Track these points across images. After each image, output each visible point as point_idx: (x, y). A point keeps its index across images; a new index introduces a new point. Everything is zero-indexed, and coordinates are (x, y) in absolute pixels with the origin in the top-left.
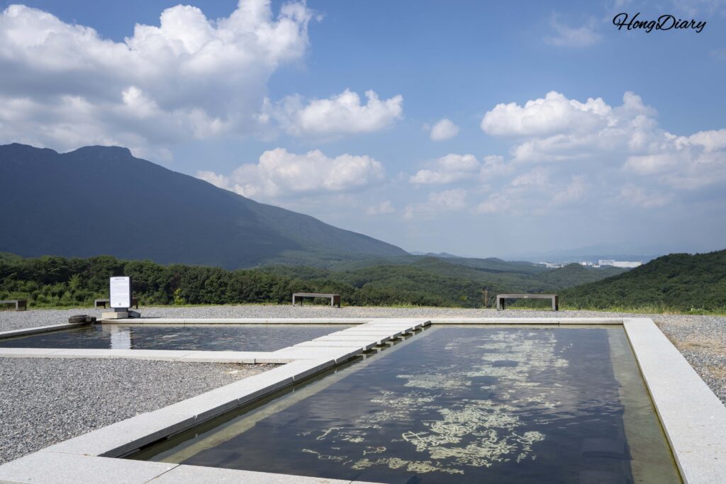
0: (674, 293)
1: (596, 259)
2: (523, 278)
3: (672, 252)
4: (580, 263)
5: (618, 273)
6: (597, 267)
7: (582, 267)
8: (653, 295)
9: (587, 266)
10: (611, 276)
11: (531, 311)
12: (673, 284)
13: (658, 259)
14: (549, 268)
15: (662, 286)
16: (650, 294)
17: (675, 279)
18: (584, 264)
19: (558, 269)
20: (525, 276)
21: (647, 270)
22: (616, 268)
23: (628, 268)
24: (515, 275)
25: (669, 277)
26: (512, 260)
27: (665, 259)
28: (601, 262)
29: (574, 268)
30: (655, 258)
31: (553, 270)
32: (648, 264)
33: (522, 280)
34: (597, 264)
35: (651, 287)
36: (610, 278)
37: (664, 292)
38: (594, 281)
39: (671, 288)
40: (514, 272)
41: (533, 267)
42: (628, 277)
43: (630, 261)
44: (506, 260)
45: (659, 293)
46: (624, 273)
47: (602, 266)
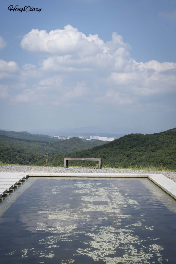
0: (133, 157)
1: (88, 135)
2: (43, 145)
3: (133, 133)
4: (79, 137)
5: (102, 144)
6: (89, 140)
7: (80, 140)
8: (121, 158)
9: (83, 139)
10: (97, 146)
11: (85, 169)
12: (133, 152)
13: (125, 136)
14: (60, 139)
15: (127, 153)
16: (119, 158)
17: (134, 149)
18: (81, 138)
19: (66, 140)
20: (45, 144)
21: (118, 143)
22: (100, 141)
23: (107, 141)
24: (38, 143)
25: (130, 148)
26: (36, 134)
27: (129, 136)
28: (91, 137)
29: (75, 140)
30: (123, 136)
31: (62, 141)
32: (119, 139)
33: (43, 147)
34: (89, 138)
35: (120, 154)
36: (97, 147)
37: (127, 156)
38: (87, 149)
39: (131, 154)
40: (38, 141)
41: (50, 138)
42: (107, 147)
43: (108, 137)
44: (33, 133)
45: (124, 157)
46: (105, 145)
47: (92, 140)
